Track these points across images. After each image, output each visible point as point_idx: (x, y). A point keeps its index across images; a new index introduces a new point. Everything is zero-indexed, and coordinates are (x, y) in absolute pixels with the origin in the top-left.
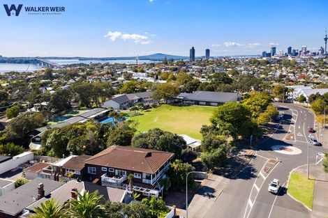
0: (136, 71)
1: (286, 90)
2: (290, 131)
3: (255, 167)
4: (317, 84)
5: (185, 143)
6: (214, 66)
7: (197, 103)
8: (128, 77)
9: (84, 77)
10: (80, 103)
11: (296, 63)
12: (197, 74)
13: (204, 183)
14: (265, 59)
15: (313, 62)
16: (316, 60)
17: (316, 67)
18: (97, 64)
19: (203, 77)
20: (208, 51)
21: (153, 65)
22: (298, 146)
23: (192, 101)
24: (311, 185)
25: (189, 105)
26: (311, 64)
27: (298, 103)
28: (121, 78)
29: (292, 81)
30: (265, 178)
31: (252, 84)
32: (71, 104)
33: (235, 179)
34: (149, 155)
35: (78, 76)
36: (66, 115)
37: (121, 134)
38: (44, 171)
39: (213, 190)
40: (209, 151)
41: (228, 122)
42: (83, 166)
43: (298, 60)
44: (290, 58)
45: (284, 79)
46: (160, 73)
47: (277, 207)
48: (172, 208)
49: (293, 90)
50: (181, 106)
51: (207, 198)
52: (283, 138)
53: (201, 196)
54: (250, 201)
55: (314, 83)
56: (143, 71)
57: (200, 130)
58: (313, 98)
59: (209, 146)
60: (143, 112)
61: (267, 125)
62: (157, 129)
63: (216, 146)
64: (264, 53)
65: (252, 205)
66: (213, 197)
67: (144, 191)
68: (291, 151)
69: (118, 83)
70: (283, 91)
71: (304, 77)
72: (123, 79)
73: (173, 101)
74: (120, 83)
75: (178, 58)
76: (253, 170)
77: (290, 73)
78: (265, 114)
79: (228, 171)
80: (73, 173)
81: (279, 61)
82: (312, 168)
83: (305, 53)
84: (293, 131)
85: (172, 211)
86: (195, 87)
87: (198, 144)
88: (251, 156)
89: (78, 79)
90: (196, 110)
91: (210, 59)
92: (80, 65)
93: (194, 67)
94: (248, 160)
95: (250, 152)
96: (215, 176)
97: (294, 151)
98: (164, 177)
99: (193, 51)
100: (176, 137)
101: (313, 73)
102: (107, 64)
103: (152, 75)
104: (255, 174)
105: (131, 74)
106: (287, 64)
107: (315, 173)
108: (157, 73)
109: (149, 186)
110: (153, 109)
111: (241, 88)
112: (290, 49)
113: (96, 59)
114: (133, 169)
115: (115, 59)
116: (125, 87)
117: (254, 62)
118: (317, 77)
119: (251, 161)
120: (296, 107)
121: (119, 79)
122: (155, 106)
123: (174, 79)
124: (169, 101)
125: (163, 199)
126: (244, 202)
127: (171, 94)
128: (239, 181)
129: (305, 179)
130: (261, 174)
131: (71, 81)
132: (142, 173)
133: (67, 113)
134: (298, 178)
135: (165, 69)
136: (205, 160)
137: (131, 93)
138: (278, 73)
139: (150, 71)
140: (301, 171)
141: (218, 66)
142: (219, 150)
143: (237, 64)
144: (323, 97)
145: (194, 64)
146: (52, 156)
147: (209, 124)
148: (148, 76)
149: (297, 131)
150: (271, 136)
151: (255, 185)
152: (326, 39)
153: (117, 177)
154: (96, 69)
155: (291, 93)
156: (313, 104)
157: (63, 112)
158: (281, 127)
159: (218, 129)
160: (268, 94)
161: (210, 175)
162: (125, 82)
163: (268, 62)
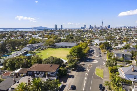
0: (33, 34)
1: (92, 41)
2: (94, 55)
3: (85, 67)
4: (100, 39)
5: (62, 61)
6: (65, 32)
7: (62, 47)
8: (30, 37)
9: (9, 37)
10: (11, 48)
11: (93, 31)
12: (59, 35)
13: (70, 74)
14: (82, 30)
15: (98, 31)
16: (99, 30)
17: (99, 33)
18: (13, 31)
19: (62, 37)
20: (62, 26)
21: (40, 32)
22: (97, 60)
23: (60, 46)
24: (102, 72)
25: (59, 48)
26: (98, 32)
27: (95, 46)
28: (27, 37)
29: (92, 38)
30: (89, 71)
31: (80, 39)
32: (8, 49)
33: (80, 72)
34: (51, 66)
35: (6, 37)
36: (7, 54)
37: (37, 59)
38: (10, 75)
39: (73, 76)
40: (71, 63)
41: (76, 53)
42: (27, 72)
43: (93, 30)
44: (91, 30)
45: (89, 37)
46: (44, 35)
47: (93, 79)
48: (62, 82)
49: (94, 41)
50: (56, 48)
51: (72, 79)
52: (92, 58)
53: (70, 78)
54: (85, 78)
55: (99, 39)
56: (36, 34)
57: (66, 56)
58: (100, 44)
59: (71, 61)
60: (41, 51)
61: (87, 54)
62: (52, 57)
63: (73, 61)
64: (82, 27)
65: (86, 79)
66: (74, 78)
67: (51, 78)
68: (95, 61)
69: (26, 39)
70: (91, 42)
71: (95, 37)
72: (28, 38)
73: (52, 46)
74: (27, 40)
75: (50, 29)
76: (85, 69)
77: (91, 35)
78: (86, 50)
79: (77, 70)
80: (23, 75)
81: (87, 31)
82: (102, 67)
83: (95, 28)
84: (95, 56)
85: (62, 84)
86: (60, 41)
87: (66, 62)
88: (83, 64)
89: (6, 38)
90: (62, 49)
91: (63, 30)
92: (5, 31)
93: (57, 33)
94: (83, 65)
95: (83, 63)
96: (73, 71)
97: (96, 62)
98: (57, 73)
99: (56, 26)
100: (59, 59)
101: (98, 35)
102: (18, 31)
103: (41, 36)
104: (86, 70)
105: (32, 36)
106: (90, 32)
107: (103, 68)
108: (42, 35)
109: (53, 77)
110: (45, 50)
111: (76, 41)
112: (90, 26)
113: (12, 29)
114: (47, 71)
115: (21, 29)
116: (31, 41)
117: (79, 31)
118: (100, 37)
119: (84, 66)
120: (95, 47)
121: (26, 38)
122: (45, 49)
123: (51, 37)
124: (51, 47)
125: (59, 80)
126: (84, 78)
127: (52, 44)
128: (81, 72)
129: (100, 70)
130: (87, 69)
131: (4, 39)
132: (50, 72)
133: (7, 53)
134: (98, 70)
135: (46, 33)
136: (70, 66)
137: (34, 43)
138: (87, 36)
139: (39, 34)
140: (99, 67)
141: (66, 32)
142: (75, 62)
143: (73, 31)
144: (103, 43)
145: (57, 32)
146: (9, 70)
147: (69, 54)
148: (39, 36)
149: (96, 55)
150: (89, 57)
151: (86, 73)
152: (102, 22)
153: (41, 74)
154: (13, 33)
155: (93, 42)
156: (100, 46)
157: (5, 53)
158: (91, 54)
159: (72, 56)
160: (86, 43)
161: (72, 71)
162: (29, 39)
163: (83, 31)
